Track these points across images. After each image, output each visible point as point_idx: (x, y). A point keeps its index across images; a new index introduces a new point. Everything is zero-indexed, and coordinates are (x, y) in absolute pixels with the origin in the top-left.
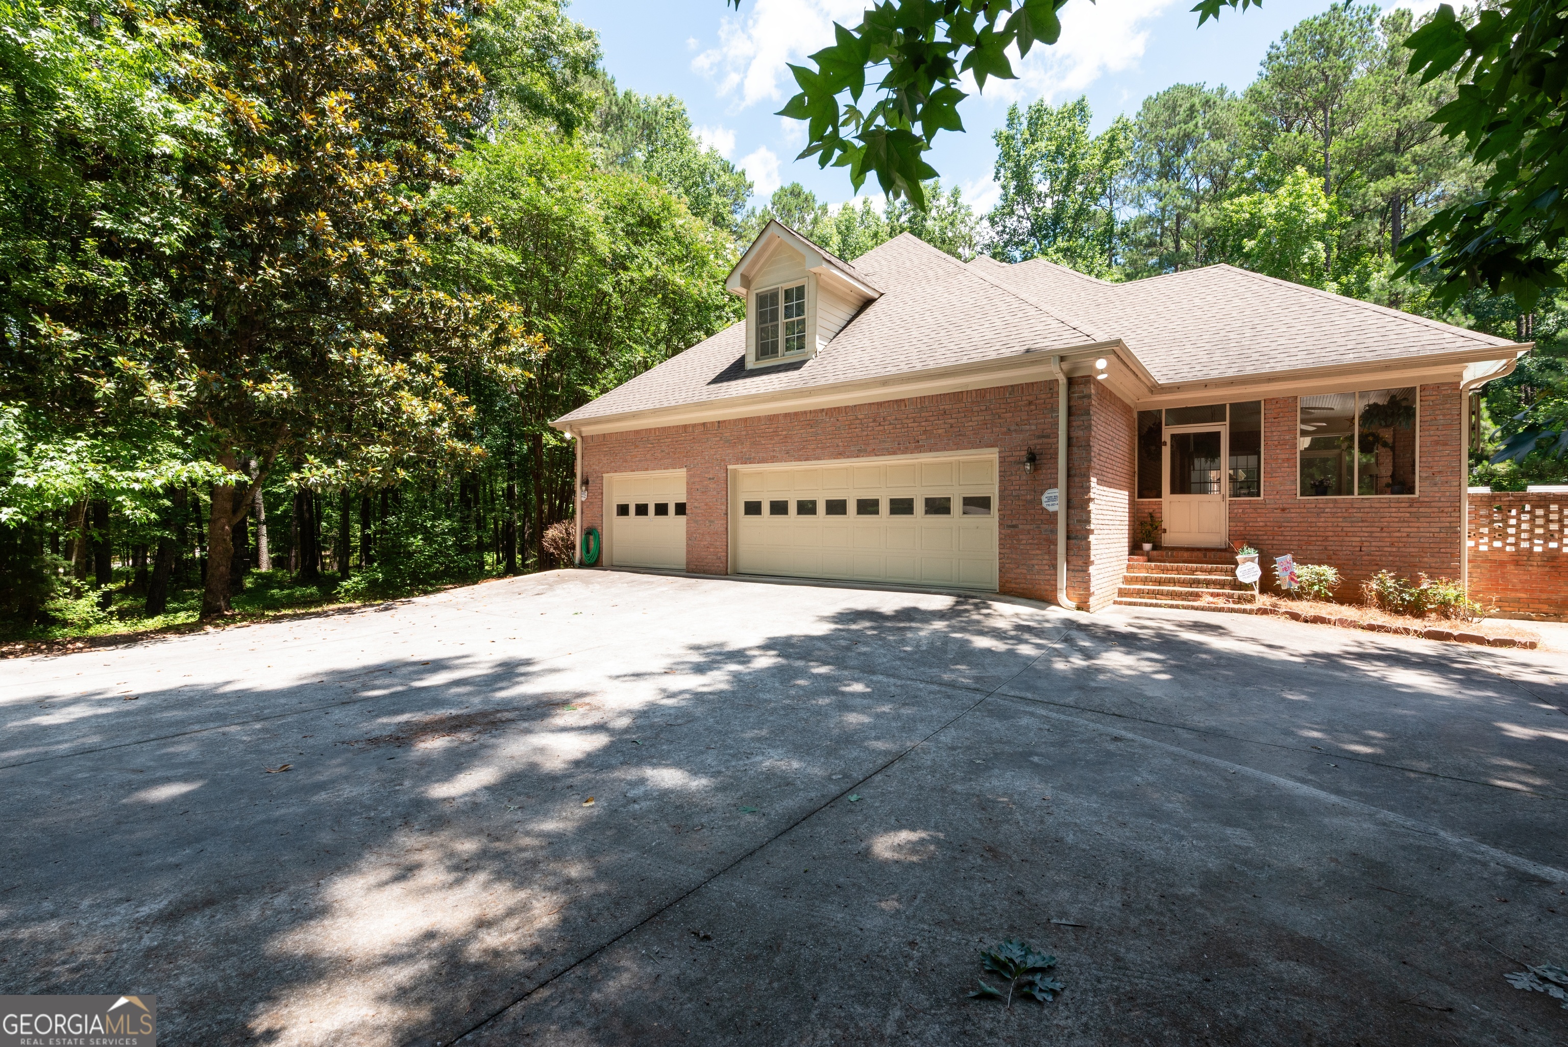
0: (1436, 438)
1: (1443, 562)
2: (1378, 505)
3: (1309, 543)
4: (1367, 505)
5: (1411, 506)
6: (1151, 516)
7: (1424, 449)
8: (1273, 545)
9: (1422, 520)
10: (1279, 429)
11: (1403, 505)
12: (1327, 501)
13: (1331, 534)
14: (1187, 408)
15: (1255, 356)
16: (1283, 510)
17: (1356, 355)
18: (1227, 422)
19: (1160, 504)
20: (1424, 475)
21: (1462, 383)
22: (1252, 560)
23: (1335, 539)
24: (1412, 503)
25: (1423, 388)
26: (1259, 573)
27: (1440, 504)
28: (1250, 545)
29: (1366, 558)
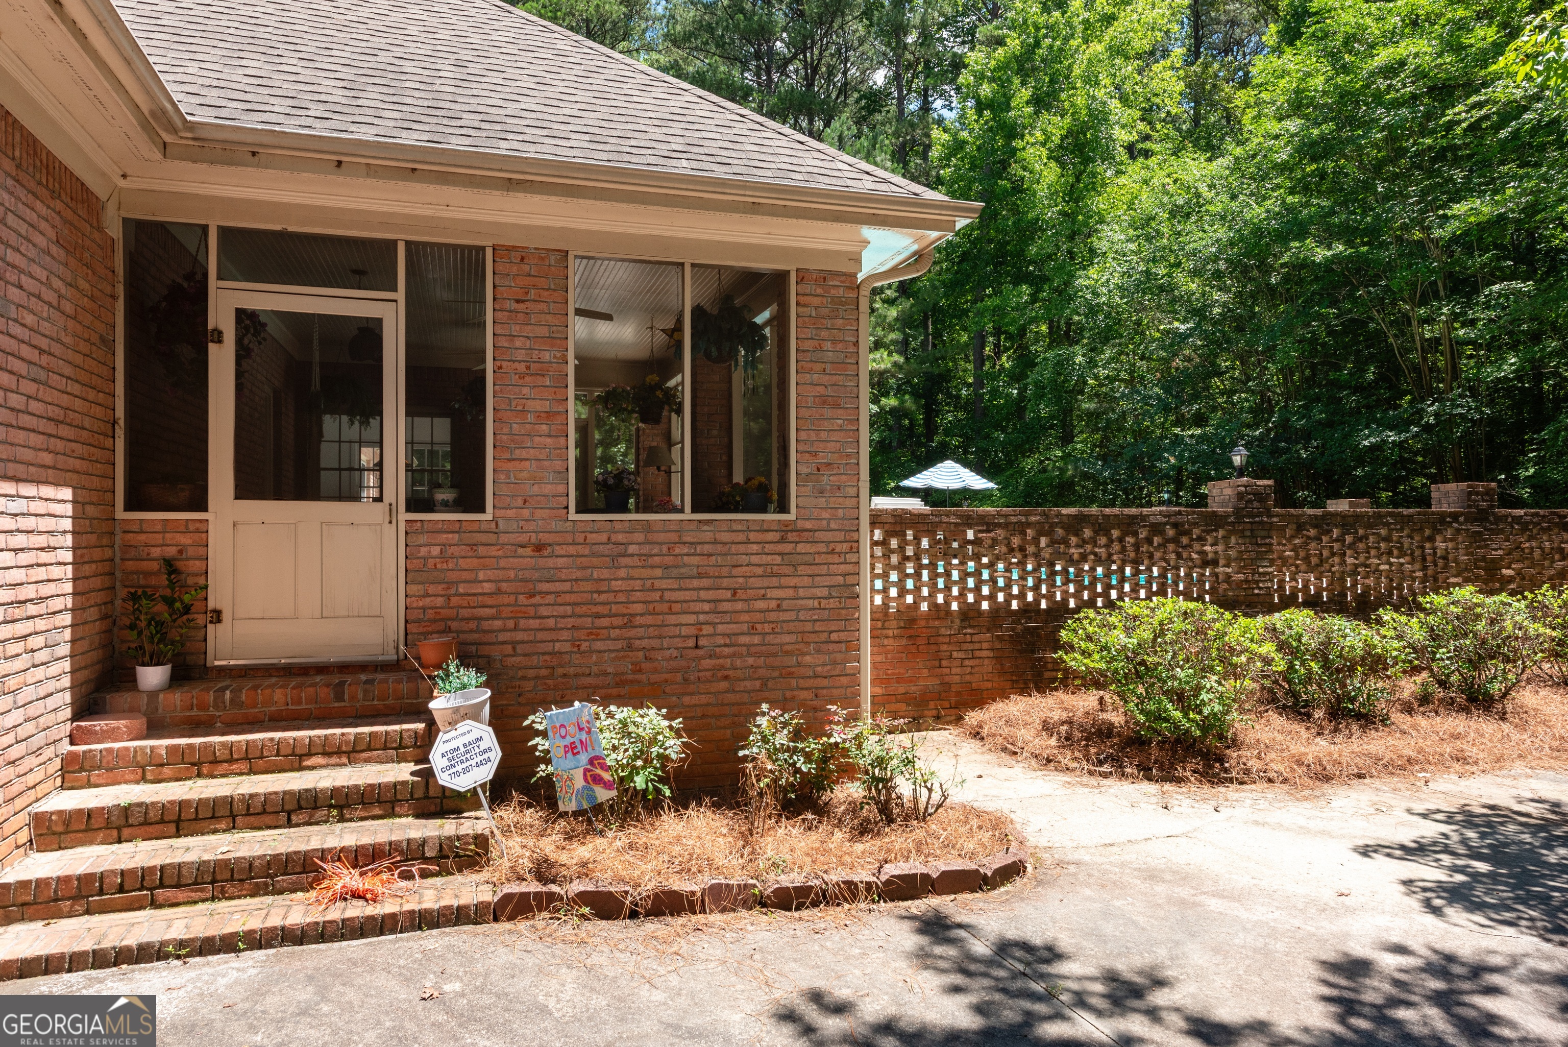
0: (821, 390)
1: (834, 663)
2: (725, 537)
3: (594, 634)
4: (708, 536)
5: (783, 540)
6: (171, 566)
7: (805, 413)
8: (514, 644)
9: (802, 570)
10: (527, 331)
11: (771, 536)
12: (633, 527)
13: (639, 608)
14: (283, 235)
15: (470, 120)
16: (539, 548)
17: (694, 165)
18: (400, 295)
19: (202, 529)
20: (804, 470)
21: (860, 277)
22: (473, 714)
23: (649, 620)
24: (785, 530)
25: (803, 275)
26: (496, 755)
27: (829, 536)
28: (465, 661)
29: (707, 663)
